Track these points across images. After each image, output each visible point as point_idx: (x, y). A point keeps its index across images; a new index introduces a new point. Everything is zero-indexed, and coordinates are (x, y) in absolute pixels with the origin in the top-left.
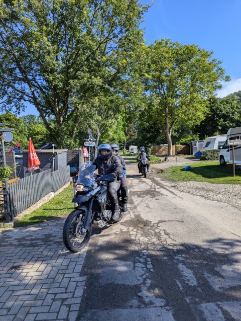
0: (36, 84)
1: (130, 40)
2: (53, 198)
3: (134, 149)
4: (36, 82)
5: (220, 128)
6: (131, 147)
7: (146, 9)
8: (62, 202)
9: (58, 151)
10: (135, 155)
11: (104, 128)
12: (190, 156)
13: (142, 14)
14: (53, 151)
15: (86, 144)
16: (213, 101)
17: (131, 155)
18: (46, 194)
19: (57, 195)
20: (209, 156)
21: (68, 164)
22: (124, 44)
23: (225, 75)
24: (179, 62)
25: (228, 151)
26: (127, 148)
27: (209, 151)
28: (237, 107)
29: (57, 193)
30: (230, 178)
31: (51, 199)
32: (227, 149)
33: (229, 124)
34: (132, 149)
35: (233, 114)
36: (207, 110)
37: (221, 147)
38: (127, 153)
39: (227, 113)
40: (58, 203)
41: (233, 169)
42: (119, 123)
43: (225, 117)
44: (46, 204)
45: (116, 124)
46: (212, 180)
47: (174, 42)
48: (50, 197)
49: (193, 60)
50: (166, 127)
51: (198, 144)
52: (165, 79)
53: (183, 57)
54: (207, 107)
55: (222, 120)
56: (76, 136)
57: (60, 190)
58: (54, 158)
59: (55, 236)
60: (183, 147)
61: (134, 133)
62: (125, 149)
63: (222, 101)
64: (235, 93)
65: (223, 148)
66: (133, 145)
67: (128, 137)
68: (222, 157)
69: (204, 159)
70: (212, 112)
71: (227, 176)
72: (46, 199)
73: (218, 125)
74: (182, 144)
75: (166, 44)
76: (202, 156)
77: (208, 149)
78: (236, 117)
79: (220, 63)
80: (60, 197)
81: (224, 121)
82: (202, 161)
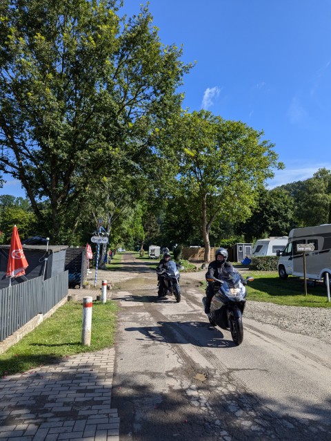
0: (25, 151)
2: (42, 325)
3: (156, 251)
4: (25, 148)
5: (270, 228)
6: (152, 247)
8: (58, 332)
9: (54, 248)
10: (156, 258)
11: (117, 220)
14: (47, 247)
16: (263, 193)
17: (152, 258)
18: (31, 318)
19: (48, 319)
20: (261, 265)
23: (277, 162)
24: (222, 140)
25: (290, 259)
26: (146, 249)
27: (261, 258)
28: (291, 203)
29: (48, 315)
30: (301, 298)
31: (39, 326)
32: (289, 257)
33: (281, 223)
34: (153, 251)
35: (286, 211)
37: (281, 253)
38: (145, 256)
39: (278, 209)
40: (52, 333)
42: (137, 213)
43: (276, 215)
44: (30, 334)
45: (133, 215)
46: (277, 298)
47: (215, 115)
48: (36, 322)
49: (238, 141)
50: (203, 222)
52: (204, 159)
53: (227, 135)
54: (255, 200)
55: (272, 218)
57: (53, 311)
58: (46, 259)
59: (53, 401)
61: (156, 228)
62: (142, 249)
63: (273, 194)
65: (283, 255)
66: (154, 244)
67: (146, 234)
68: (282, 267)
69: (254, 268)
70: (261, 207)
71: (296, 294)
72: (29, 326)
73: (268, 224)
76: (251, 264)
77: (258, 255)
78: (290, 215)
79: (272, 146)
80: (54, 322)
81: (276, 220)
82: (252, 272)
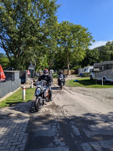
1: (51, 20)
2: (12, 95)
4: (4, 37)
5: (90, 63)
6: (51, 70)
7: (59, 6)
8: (16, 97)
9: (15, 71)
11: (38, 61)
12: (77, 75)
13: (57, 9)
14: (13, 71)
15: (29, 68)
16: (88, 51)
18: (8, 93)
19: (14, 93)
20: (86, 75)
21: (20, 78)
22: (48, 22)
23: (93, 39)
24: (73, 32)
25: (94, 73)
27: (86, 73)
28: (98, 54)
29: (14, 92)
30: (95, 85)
31: (11, 95)
32: (93, 73)
33: (94, 61)
35: (96, 57)
36: (85, 55)
37: (91, 71)
39: (93, 56)
40: (15, 97)
41: (96, 81)
42: (45, 59)
43: (93, 58)
44: (8, 98)
45: (44, 59)
46: (87, 86)
47: (71, 23)
48: (10, 94)
49: (79, 32)
50: (67, 62)
51: (81, 70)
52: (67, 39)
53: (75, 30)
54: (85, 53)
55: (91, 59)
56: (24, 64)
57: (16, 91)
58: (13, 75)
60: (74, 71)
61: (52, 64)
64: (97, 48)
65: (92, 72)
67: (49, 66)
68: (91, 76)
69: (83, 77)
70: (87, 55)
71: (93, 85)
72: (8, 95)
73: (89, 61)
74: (74, 70)
75: (67, 23)
76: (83, 75)
77: (85, 72)
78: (97, 58)
79: (91, 34)
80: (15, 94)
81: (92, 60)
82: (82, 78)
